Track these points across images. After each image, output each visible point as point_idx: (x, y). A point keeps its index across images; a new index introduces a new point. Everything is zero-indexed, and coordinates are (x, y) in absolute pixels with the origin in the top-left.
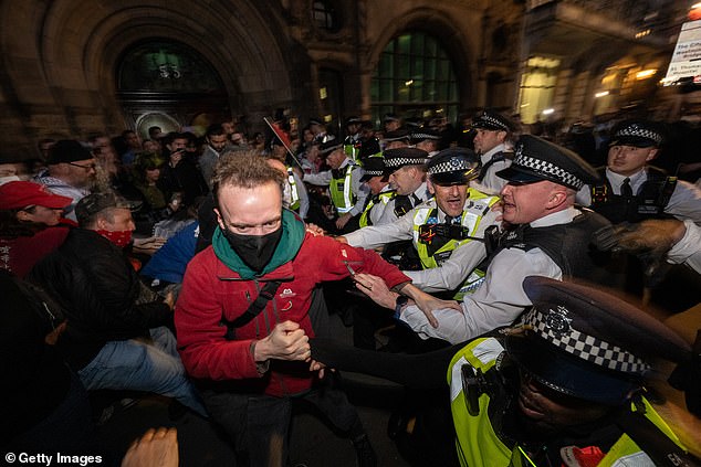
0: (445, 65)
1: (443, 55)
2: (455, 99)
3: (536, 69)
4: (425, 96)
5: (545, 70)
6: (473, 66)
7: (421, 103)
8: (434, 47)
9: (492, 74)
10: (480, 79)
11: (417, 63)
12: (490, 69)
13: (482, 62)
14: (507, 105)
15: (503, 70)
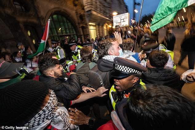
0: (69, 24)
1: (68, 21)
2: (75, 33)
3: (91, 25)
4: (66, 33)
5: (93, 26)
6: (77, 24)
7: (66, 34)
8: (65, 19)
9: (82, 26)
10: (80, 28)
11: (61, 24)
12: (81, 25)
13: (79, 23)
14: (88, 34)
15: (85, 25)
